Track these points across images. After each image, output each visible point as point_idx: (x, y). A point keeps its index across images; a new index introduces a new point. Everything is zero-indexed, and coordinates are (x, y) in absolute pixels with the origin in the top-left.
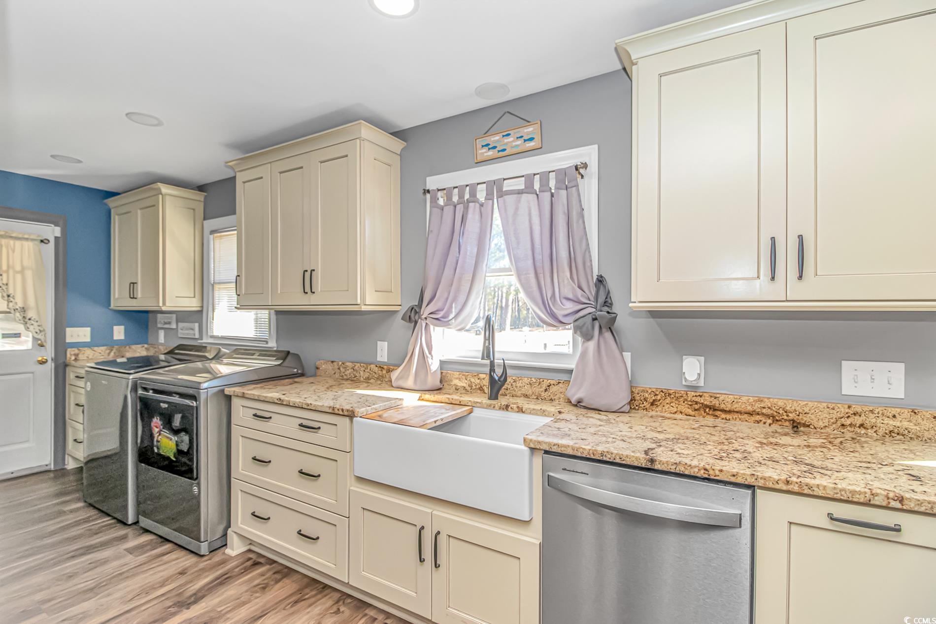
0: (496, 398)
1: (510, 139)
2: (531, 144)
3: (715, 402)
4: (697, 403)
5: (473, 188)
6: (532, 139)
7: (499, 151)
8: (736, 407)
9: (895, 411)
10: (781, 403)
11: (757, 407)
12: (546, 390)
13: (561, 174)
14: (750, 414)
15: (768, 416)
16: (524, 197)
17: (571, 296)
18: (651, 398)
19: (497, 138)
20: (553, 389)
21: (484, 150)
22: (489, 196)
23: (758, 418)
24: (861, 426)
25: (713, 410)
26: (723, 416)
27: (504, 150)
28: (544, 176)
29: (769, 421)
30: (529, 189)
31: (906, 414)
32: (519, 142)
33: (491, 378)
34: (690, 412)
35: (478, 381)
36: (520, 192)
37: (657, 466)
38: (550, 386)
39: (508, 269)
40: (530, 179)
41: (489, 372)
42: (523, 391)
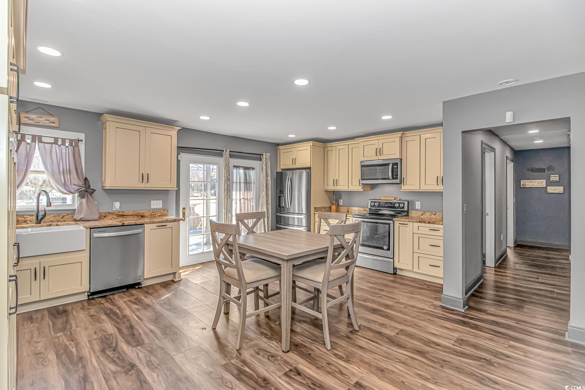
0: (40, 223)
1: (42, 119)
2: (54, 125)
3: (123, 214)
4: (118, 214)
5: (23, 135)
6: (54, 123)
7: (35, 122)
8: (129, 214)
9: (160, 210)
10: (139, 212)
11: (134, 213)
12: (62, 218)
13: (71, 141)
14: (132, 215)
15: (136, 215)
16: (54, 145)
17: (76, 184)
18: (104, 215)
19: (34, 116)
20: (65, 217)
21: (26, 119)
22: (33, 141)
23: (134, 216)
24: (155, 214)
25: (123, 216)
26: (125, 217)
27: (39, 123)
28: (64, 140)
29: (136, 216)
30: (56, 142)
31: (163, 210)
32: (47, 122)
33: (37, 216)
34: (116, 217)
35: (23, 219)
36: (52, 143)
38: (64, 216)
39: (44, 172)
40: (56, 139)
41: (35, 213)
42: (50, 220)
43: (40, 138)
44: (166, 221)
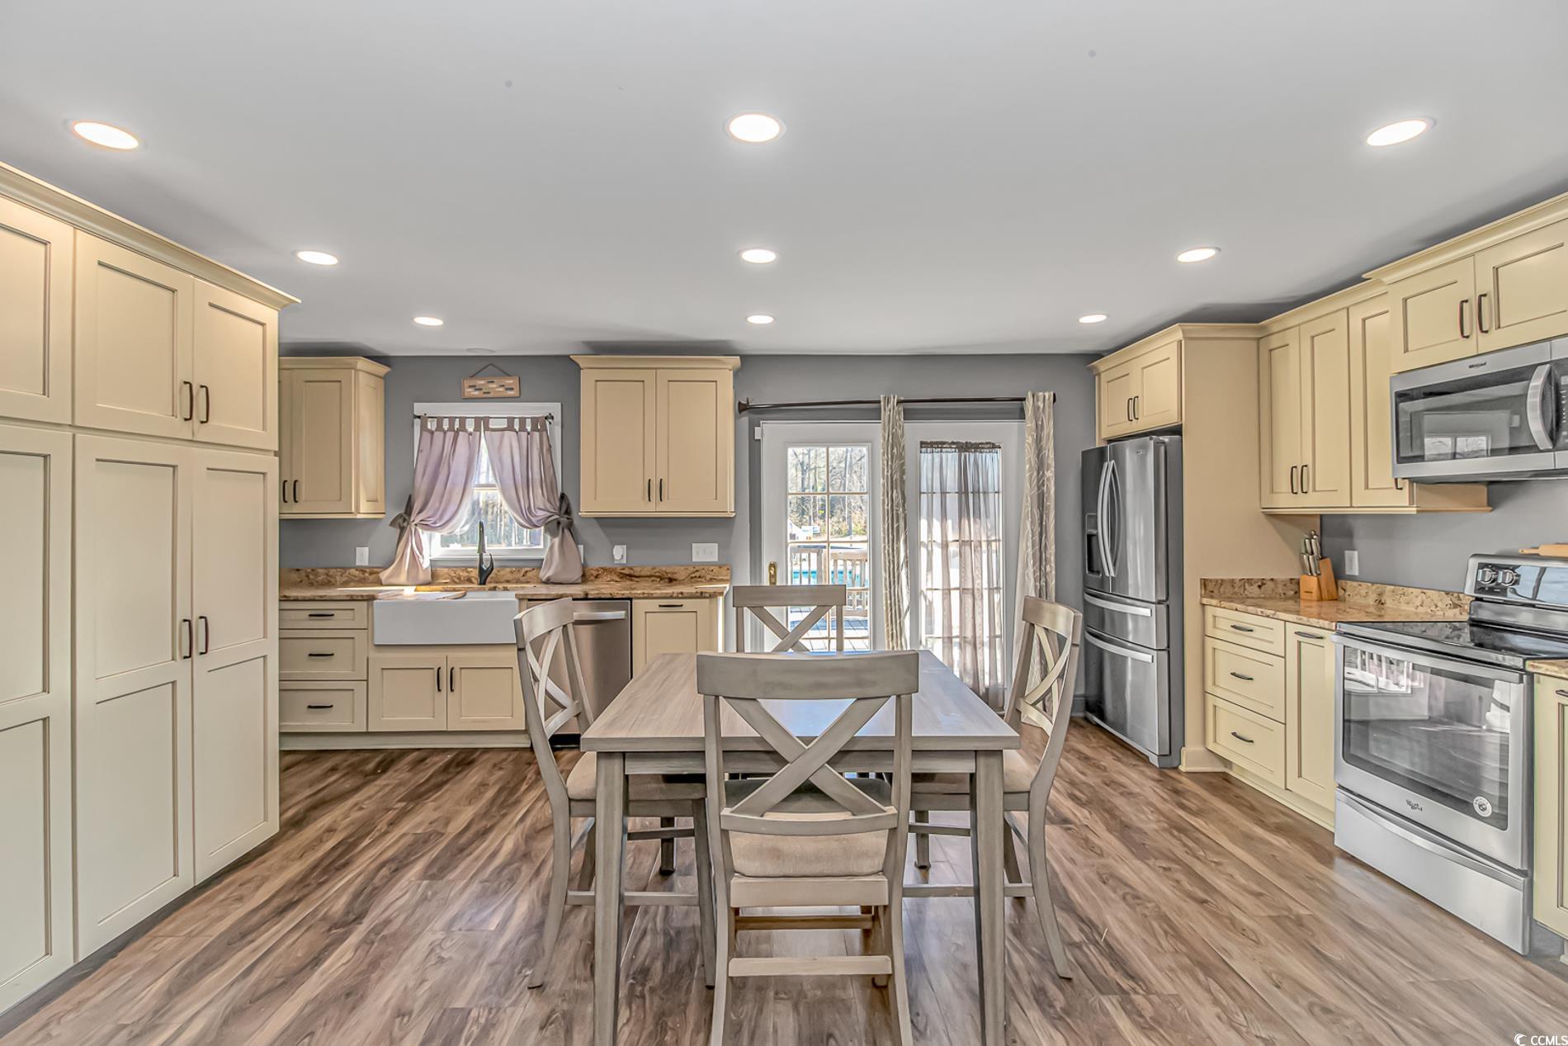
0: (484, 584)
1: (494, 386)
2: (511, 393)
3: (632, 572)
4: (621, 573)
5: (463, 420)
6: (512, 389)
7: (485, 393)
8: (643, 574)
9: (712, 568)
10: (664, 569)
11: (653, 572)
12: (524, 576)
13: (535, 421)
14: (650, 576)
15: (658, 577)
16: (507, 433)
17: (542, 507)
18: (595, 573)
19: (482, 382)
20: (529, 574)
21: (470, 390)
22: (477, 429)
23: (653, 578)
24: (700, 577)
25: (630, 576)
26: (636, 579)
27: (489, 393)
28: (523, 421)
29: (658, 580)
30: (510, 428)
31: (717, 568)
32: (501, 389)
33: (481, 569)
34: (618, 579)
35: (467, 574)
36: (503, 430)
37: (590, 597)
38: (526, 572)
39: (494, 486)
40: (511, 420)
41: (477, 564)
42: (506, 578)
43: (486, 420)
44: (680, 596)
